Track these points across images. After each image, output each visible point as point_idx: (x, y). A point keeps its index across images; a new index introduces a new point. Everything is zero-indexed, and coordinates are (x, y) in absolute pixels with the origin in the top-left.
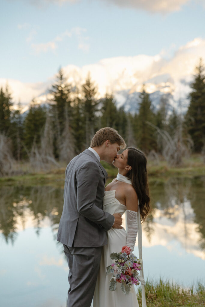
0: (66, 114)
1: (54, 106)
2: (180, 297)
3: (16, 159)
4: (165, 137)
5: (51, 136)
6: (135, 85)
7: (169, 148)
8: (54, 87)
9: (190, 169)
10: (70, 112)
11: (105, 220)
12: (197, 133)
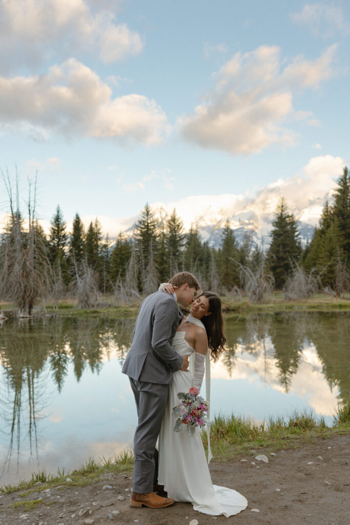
0: (151, 248)
1: (139, 240)
2: (251, 433)
3: (103, 292)
4: (247, 273)
5: (136, 269)
6: (220, 222)
7: (251, 284)
8: (140, 222)
9: (271, 305)
10: (155, 246)
11: (176, 359)
12: (278, 270)
